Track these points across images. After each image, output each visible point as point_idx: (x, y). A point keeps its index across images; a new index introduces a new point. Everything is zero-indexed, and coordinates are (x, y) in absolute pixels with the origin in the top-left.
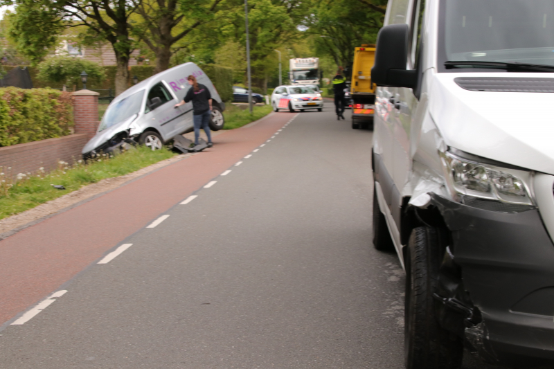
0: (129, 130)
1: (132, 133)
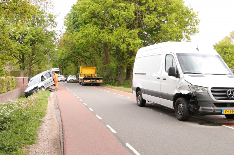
0: (38, 86)
1: (38, 87)
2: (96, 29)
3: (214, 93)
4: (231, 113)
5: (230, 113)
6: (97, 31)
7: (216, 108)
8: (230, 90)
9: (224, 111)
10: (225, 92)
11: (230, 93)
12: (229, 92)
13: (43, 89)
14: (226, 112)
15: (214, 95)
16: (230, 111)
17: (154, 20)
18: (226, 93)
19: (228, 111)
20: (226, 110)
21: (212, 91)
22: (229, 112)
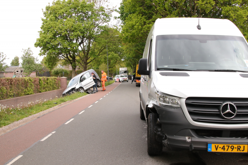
1: (76, 88)
2: (141, 19)
3: (192, 109)
4: (230, 151)
5: (225, 151)
6: (142, 22)
7: (197, 139)
8: (229, 103)
9: (213, 146)
10: (218, 107)
11: (227, 109)
12: (225, 107)
13: (82, 91)
14: (217, 149)
15: (191, 113)
16: (226, 148)
17: (210, 3)
18: (219, 109)
19: (221, 146)
20: (217, 145)
21: (188, 105)
22: (223, 148)
